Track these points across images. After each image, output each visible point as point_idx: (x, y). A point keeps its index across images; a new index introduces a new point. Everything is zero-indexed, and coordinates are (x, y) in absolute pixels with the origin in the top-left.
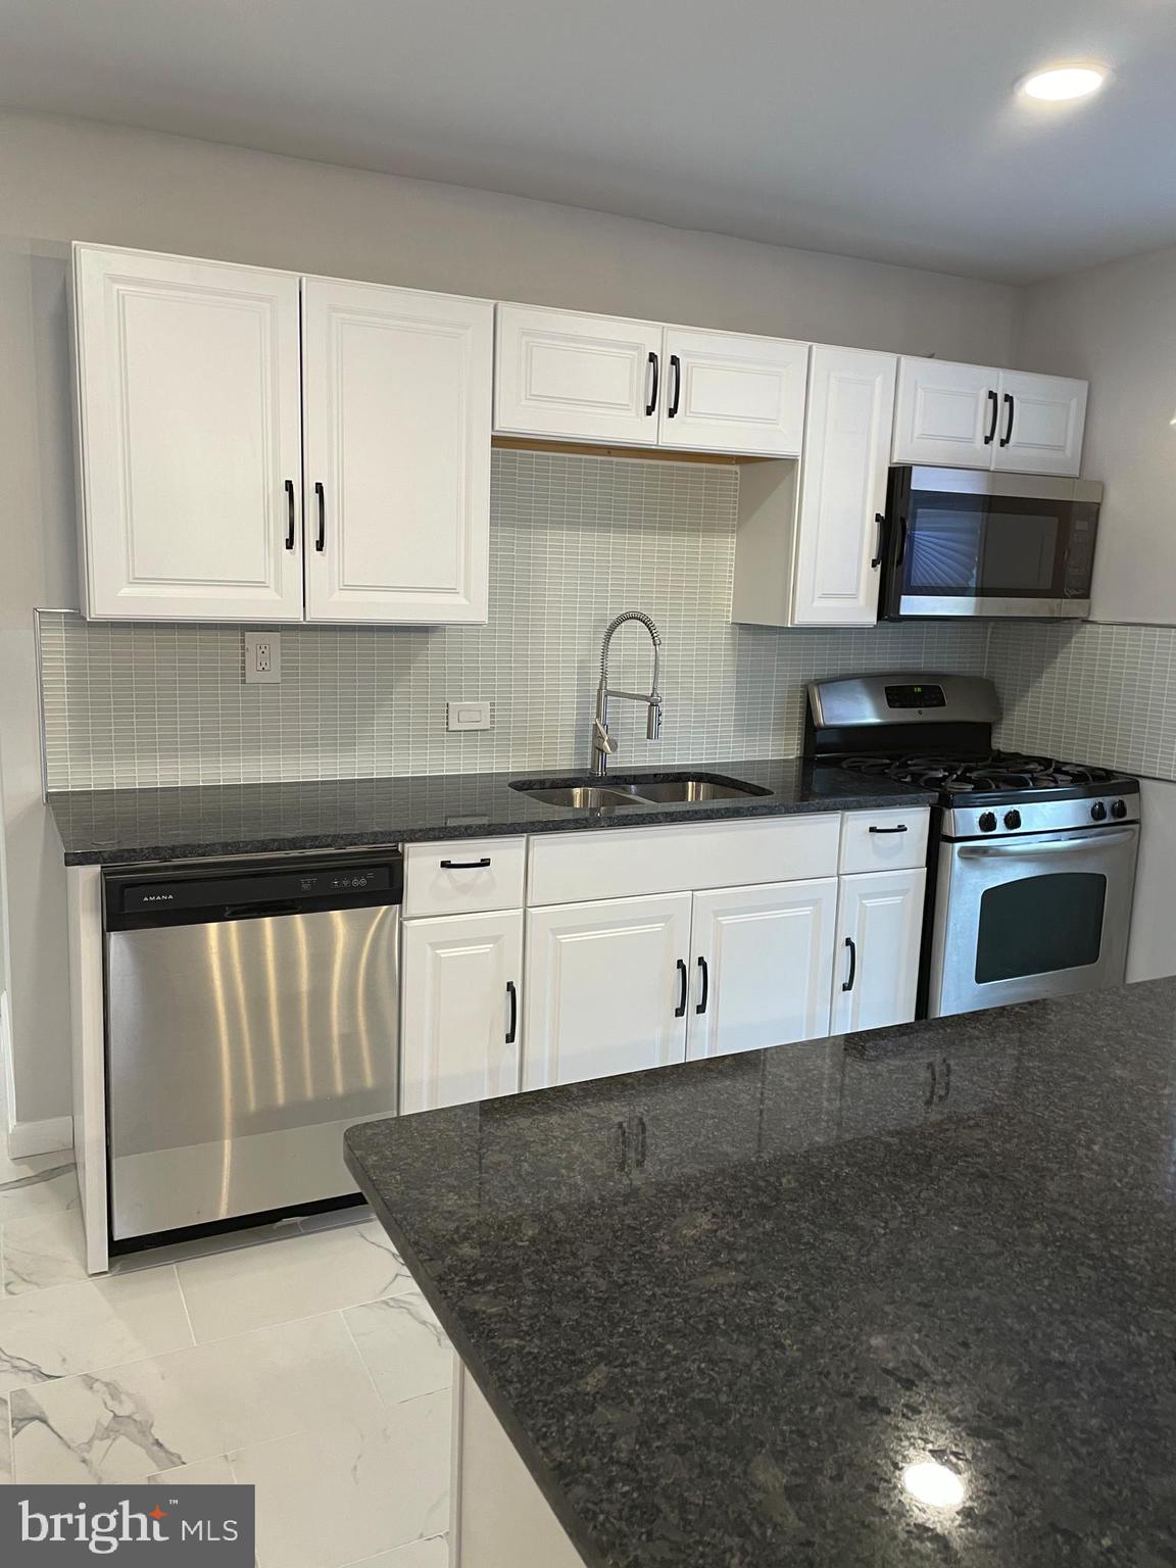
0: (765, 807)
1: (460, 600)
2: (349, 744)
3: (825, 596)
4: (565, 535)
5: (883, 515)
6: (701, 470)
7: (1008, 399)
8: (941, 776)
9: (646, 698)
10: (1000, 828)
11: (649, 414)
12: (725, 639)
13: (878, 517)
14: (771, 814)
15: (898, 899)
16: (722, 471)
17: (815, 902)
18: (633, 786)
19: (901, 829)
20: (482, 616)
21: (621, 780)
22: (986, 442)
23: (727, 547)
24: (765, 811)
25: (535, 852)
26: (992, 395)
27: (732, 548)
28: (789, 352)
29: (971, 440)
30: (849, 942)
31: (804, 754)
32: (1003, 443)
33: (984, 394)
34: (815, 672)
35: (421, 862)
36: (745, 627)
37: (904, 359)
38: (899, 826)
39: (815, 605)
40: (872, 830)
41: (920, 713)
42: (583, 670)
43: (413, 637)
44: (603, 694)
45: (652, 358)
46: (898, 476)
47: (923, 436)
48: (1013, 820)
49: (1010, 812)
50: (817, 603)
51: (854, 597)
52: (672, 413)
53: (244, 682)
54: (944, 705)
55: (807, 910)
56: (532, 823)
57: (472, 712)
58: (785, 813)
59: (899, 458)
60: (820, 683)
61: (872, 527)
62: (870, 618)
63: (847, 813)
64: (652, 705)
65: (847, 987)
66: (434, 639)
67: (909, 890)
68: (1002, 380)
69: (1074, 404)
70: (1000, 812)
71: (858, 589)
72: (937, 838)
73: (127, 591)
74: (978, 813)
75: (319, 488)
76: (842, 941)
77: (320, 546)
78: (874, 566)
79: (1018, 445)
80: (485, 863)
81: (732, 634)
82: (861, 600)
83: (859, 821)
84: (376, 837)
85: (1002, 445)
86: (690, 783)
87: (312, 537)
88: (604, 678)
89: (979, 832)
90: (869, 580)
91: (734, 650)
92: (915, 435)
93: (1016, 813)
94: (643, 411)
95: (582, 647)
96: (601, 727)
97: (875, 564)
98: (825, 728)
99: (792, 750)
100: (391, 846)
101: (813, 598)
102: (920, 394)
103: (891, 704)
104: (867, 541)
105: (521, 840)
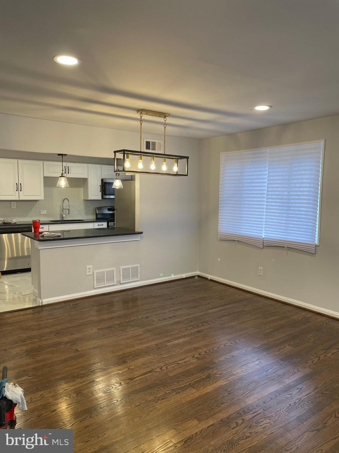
1: (40, 197)
2: (26, 216)
3: (93, 196)
4: (57, 188)
9: (68, 209)
11: (65, 173)
12: (82, 202)
13: (100, 185)
19: (103, 225)
20: (43, 199)
21: (66, 220)
23: (82, 189)
25: (50, 227)
28: (85, 165)
29: (114, 175)
31: (96, 217)
34: (97, 207)
40: (98, 225)
42: (60, 206)
43: (35, 202)
44: (63, 209)
45: (65, 167)
46: (102, 180)
50: (92, 197)
51: (98, 196)
52: (68, 173)
53: (11, 208)
56: (49, 223)
57: (45, 212)
59: (103, 178)
60: (97, 208)
61: (99, 187)
62: (101, 199)
63: (94, 223)
66: (38, 202)
71: (98, 194)
72: (108, 226)
75: (21, 184)
77: (21, 190)
80: (43, 228)
81: (84, 201)
82: (99, 196)
84: (28, 224)
88: (63, 207)
91: (84, 203)
92: (105, 175)
95: (60, 203)
96: (63, 214)
97: (100, 191)
98: (98, 214)
99: (94, 217)
100: (30, 226)
101: (91, 196)
102: (105, 170)
103: (108, 211)
104: (99, 189)
105: (48, 225)
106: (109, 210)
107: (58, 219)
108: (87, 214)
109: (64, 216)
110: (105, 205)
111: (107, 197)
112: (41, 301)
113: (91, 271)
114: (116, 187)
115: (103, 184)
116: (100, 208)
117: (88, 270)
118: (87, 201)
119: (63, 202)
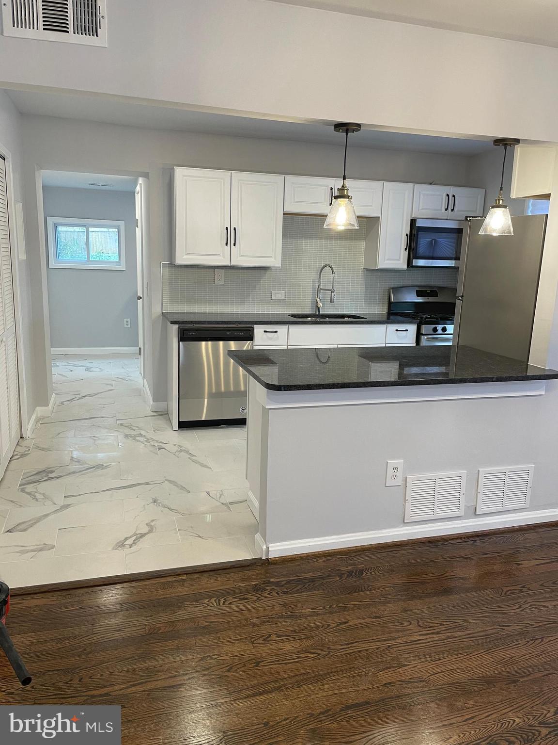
0: (361, 321)
1: (273, 260)
2: (243, 303)
3: (388, 260)
4: (309, 241)
5: (409, 234)
7: (454, 196)
9: (330, 290)
10: (440, 331)
11: (330, 205)
12: (361, 273)
13: (407, 235)
14: (362, 323)
18: (328, 317)
19: (407, 330)
20: (279, 264)
21: (324, 316)
22: (446, 210)
23: (361, 244)
25: (290, 330)
26: (448, 195)
27: (363, 244)
28: (376, 185)
29: (441, 210)
31: (388, 311)
32: (452, 210)
33: (445, 195)
35: (258, 330)
36: (367, 270)
37: (416, 185)
39: (385, 262)
40: (397, 330)
41: (428, 299)
42: (314, 282)
43: (262, 271)
44: (319, 289)
45: (331, 189)
46: (413, 222)
47: (422, 209)
48: (444, 329)
49: (443, 327)
51: (399, 260)
53: (214, 283)
54: (438, 296)
56: (289, 321)
57: (280, 295)
58: (367, 323)
59: (414, 216)
60: (393, 288)
61: (405, 238)
62: (405, 267)
63: (388, 325)
64: (332, 292)
66: (268, 272)
68: (451, 190)
69: (479, 197)
70: (440, 327)
71: (400, 257)
72: (419, 334)
73: (185, 257)
74: (432, 327)
75: (235, 229)
77: (235, 245)
78: (405, 250)
79: (458, 211)
80: (276, 332)
81: (364, 272)
82: (401, 261)
83: (392, 327)
84: (246, 323)
85: (452, 211)
87: (233, 242)
88: (319, 285)
89: (432, 332)
90: (404, 255)
91: (364, 277)
92: (420, 208)
93: (445, 327)
94: (329, 204)
95: (314, 275)
96: (318, 300)
97: (406, 249)
98: (394, 303)
99: (385, 310)
100: (251, 325)
102: (422, 196)
103: (418, 296)
104: (403, 242)
105: (286, 326)
106: (419, 294)
107: (308, 311)
108: (369, 302)
109: (320, 304)
110: (412, 282)
111: (421, 263)
112: (264, 547)
113: (400, 474)
114: (494, 231)
115: (414, 233)
116: (396, 290)
117: (390, 472)
118: (372, 272)
119: (321, 273)
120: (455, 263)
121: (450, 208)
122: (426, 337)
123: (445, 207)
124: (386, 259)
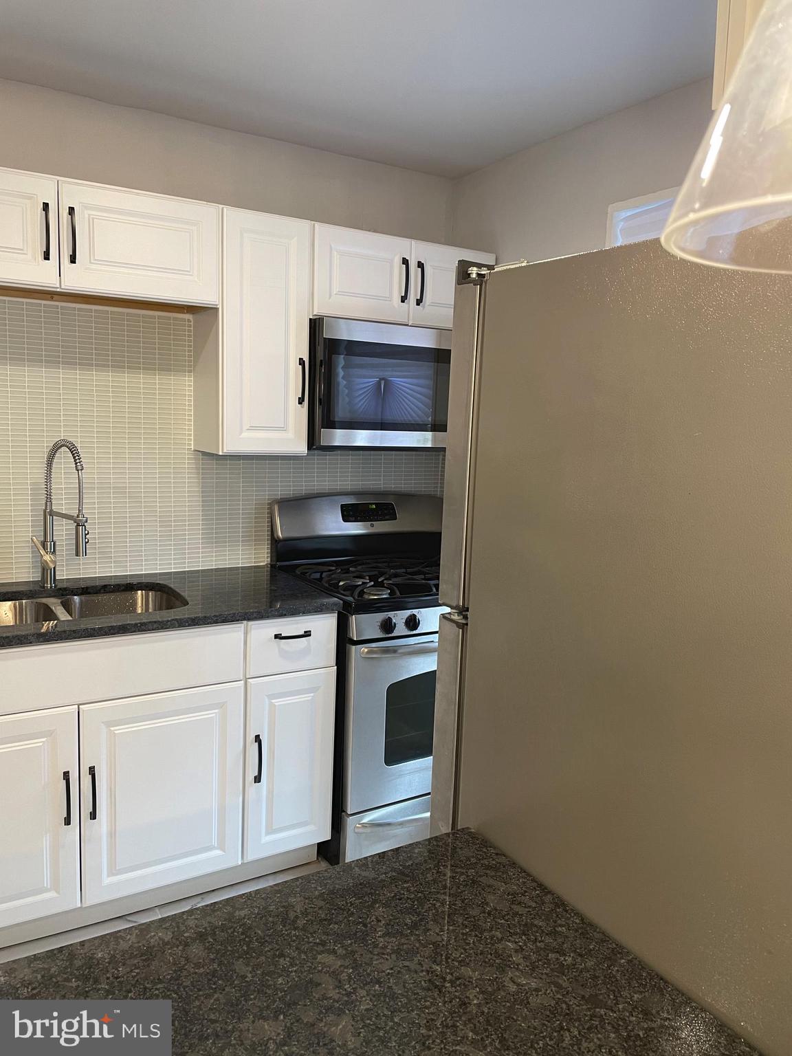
0: (155, 622)
3: (252, 428)
5: (306, 359)
6: (154, 317)
7: (420, 265)
8: (361, 583)
9: (75, 518)
10: (401, 629)
11: (46, 259)
12: (187, 463)
13: (302, 362)
14: (162, 628)
15: (307, 697)
16: (175, 319)
17: (221, 706)
18: (75, 597)
19: (307, 634)
22: (402, 300)
23: (186, 385)
24: (155, 626)
26: (405, 262)
27: (190, 386)
29: (390, 298)
30: (258, 739)
31: (272, 560)
32: (419, 302)
33: (397, 260)
37: (317, 225)
38: (305, 632)
40: (277, 637)
41: (372, 526)
44: (49, 512)
45: (46, 206)
46: (315, 325)
47: (341, 293)
48: (412, 623)
49: (411, 616)
50: (245, 435)
51: (283, 429)
52: (72, 259)
54: (396, 519)
55: (212, 714)
58: (178, 627)
59: (318, 311)
60: (279, 502)
61: (297, 369)
62: (301, 448)
63: (251, 623)
64: (78, 525)
65: (258, 779)
67: (320, 687)
68: (416, 250)
70: (400, 617)
71: (285, 422)
72: (344, 642)
74: (381, 616)
76: (251, 737)
78: (300, 403)
79: (433, 304)
81: (196, 460)
82: (290, 434)
83: (263, 630)
85: (417, 303)
86: (139, 592)
88: (49, 500)
89: (379, 634)
90: (297, 415)
91: (198, 473)
92: (334, 292)
93: (414, 616)
94: (38, 255)
95: (33, 471)
97: (301, 401)
98: (286, 542)
99: (261, 557)
101: (241, 432)
102: (335, 256)
103: (346, 519)
104: (292, 381)
106: (350, 513)
108: (215, 537)
110: (326, 485)
115: (320, 355)
116: (295, 504)
118: (214, 461)
119: (50, 463)
120: (434, 440)
121: (414, 295)
122: (364, 649)
123: (400, 292)
124: (245, 427)
